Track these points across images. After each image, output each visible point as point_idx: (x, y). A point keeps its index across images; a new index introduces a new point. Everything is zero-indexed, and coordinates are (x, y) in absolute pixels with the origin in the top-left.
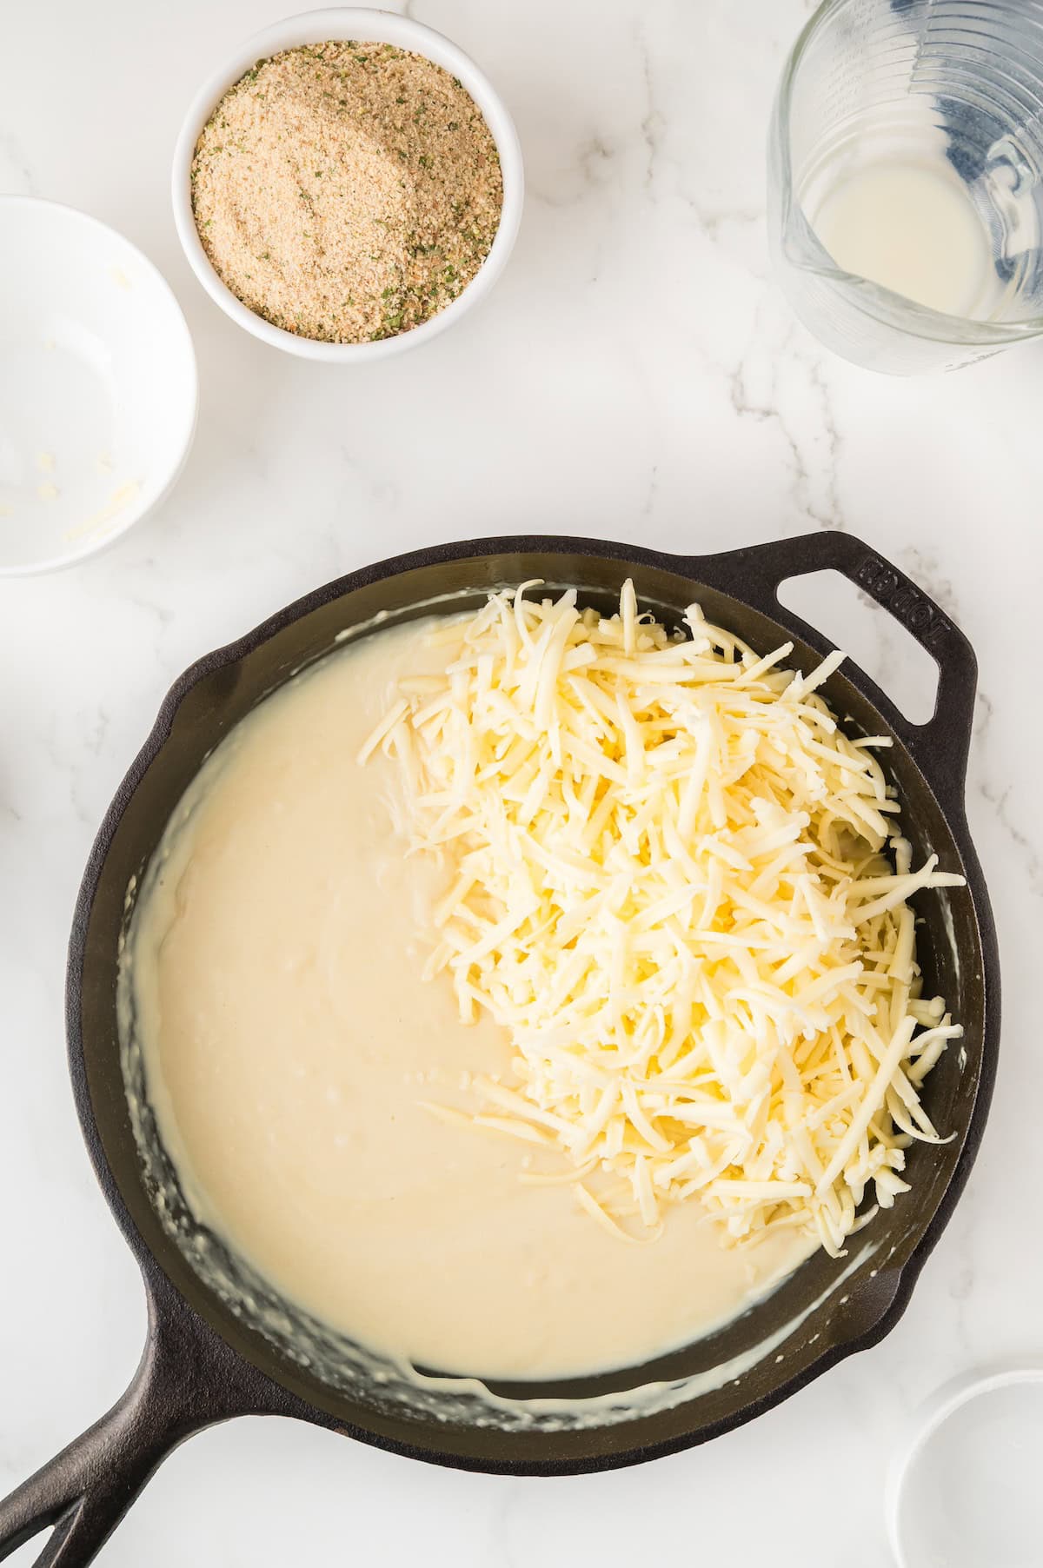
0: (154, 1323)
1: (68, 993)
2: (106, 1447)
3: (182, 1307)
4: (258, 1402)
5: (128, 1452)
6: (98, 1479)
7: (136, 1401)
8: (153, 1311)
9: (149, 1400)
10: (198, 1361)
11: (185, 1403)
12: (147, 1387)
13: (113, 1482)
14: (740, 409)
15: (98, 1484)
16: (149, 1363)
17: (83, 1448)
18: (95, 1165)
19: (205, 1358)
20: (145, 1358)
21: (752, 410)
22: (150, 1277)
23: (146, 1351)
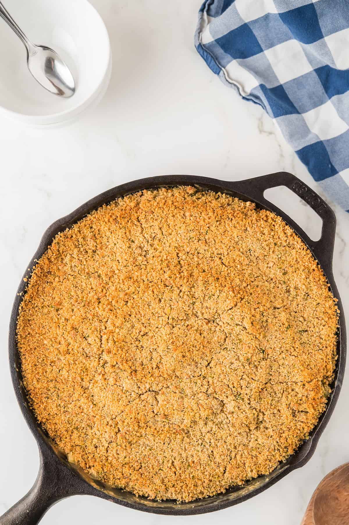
0: (42, 462)
1: (9, 343)
2: (26, 507)
3: (52, 456)
4: (80, 490)
5: (34, 509)
6: (23, 519)
7: (36, 491)
8: (42, 457)
9: (41, 490)
10: (58, 476)
11: (54, 491)
12: (40, 485)
13: (28, 520)
14: (261, 131)
15: (22, 521)
16: (41, 477)
17: (17, 508)
18: (20, 405)
19: (61, 475)
20: (39, 475)
21: (265, 132)
22: (40, 446)
23: (39, 472)
